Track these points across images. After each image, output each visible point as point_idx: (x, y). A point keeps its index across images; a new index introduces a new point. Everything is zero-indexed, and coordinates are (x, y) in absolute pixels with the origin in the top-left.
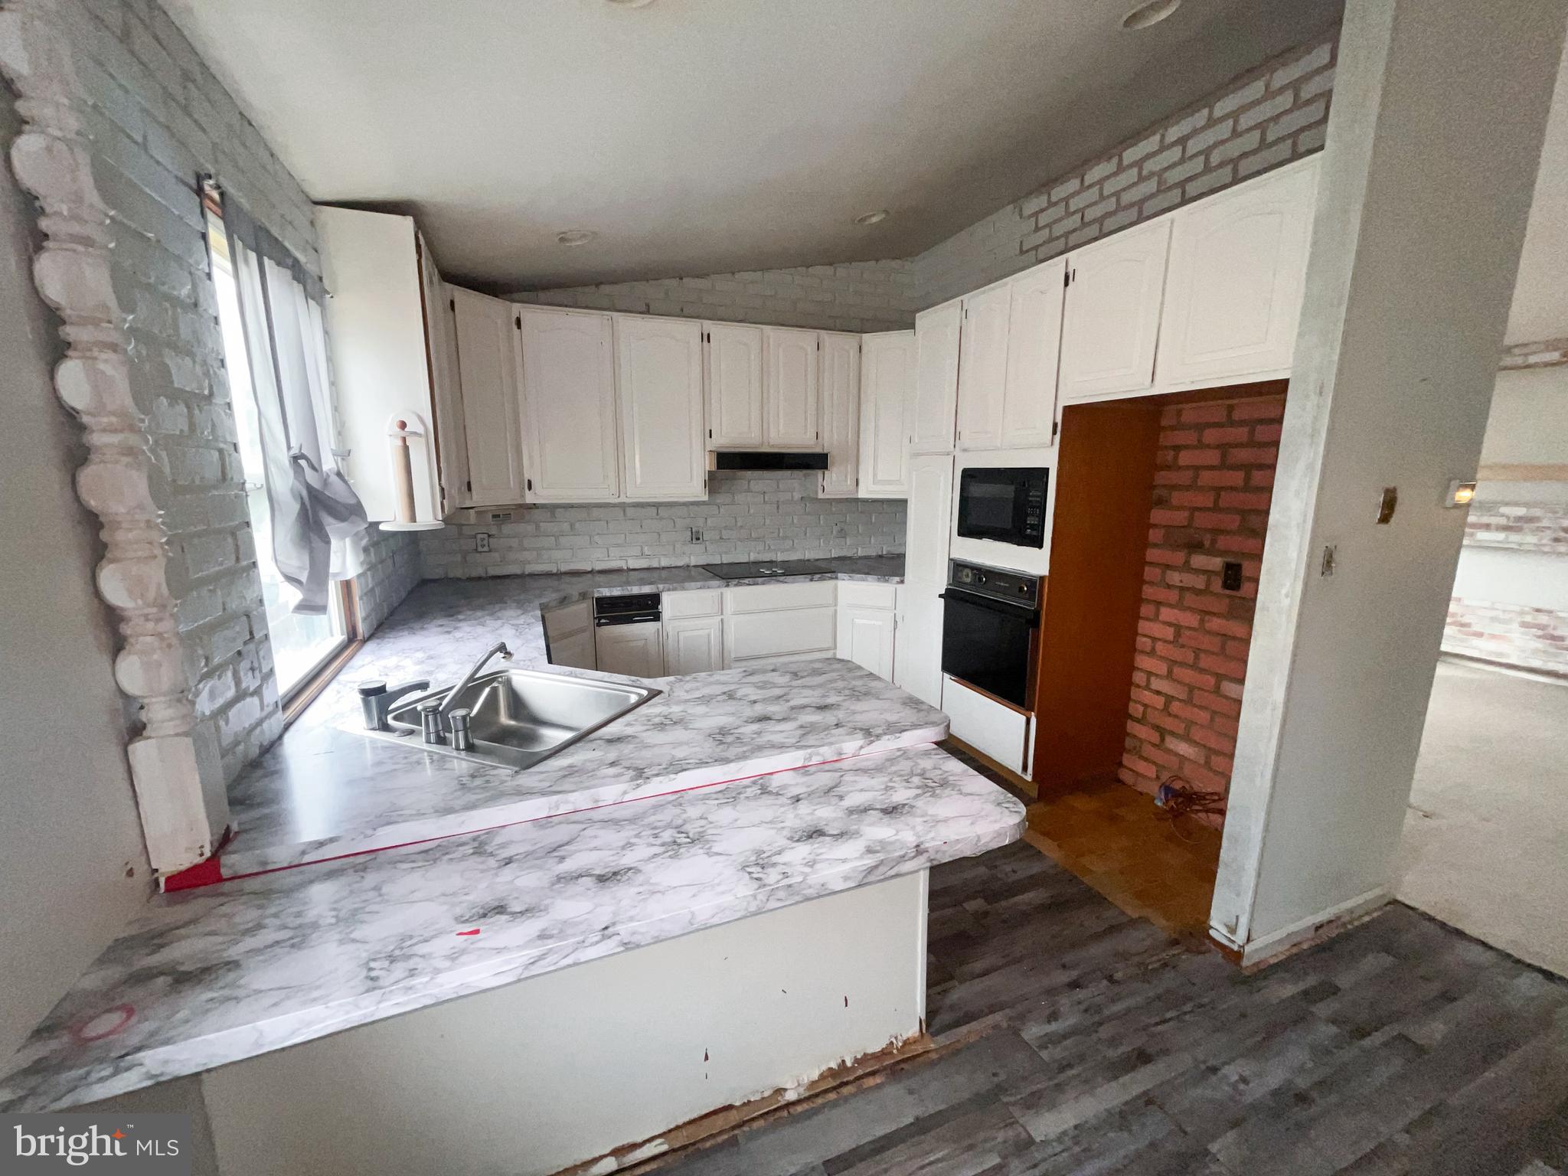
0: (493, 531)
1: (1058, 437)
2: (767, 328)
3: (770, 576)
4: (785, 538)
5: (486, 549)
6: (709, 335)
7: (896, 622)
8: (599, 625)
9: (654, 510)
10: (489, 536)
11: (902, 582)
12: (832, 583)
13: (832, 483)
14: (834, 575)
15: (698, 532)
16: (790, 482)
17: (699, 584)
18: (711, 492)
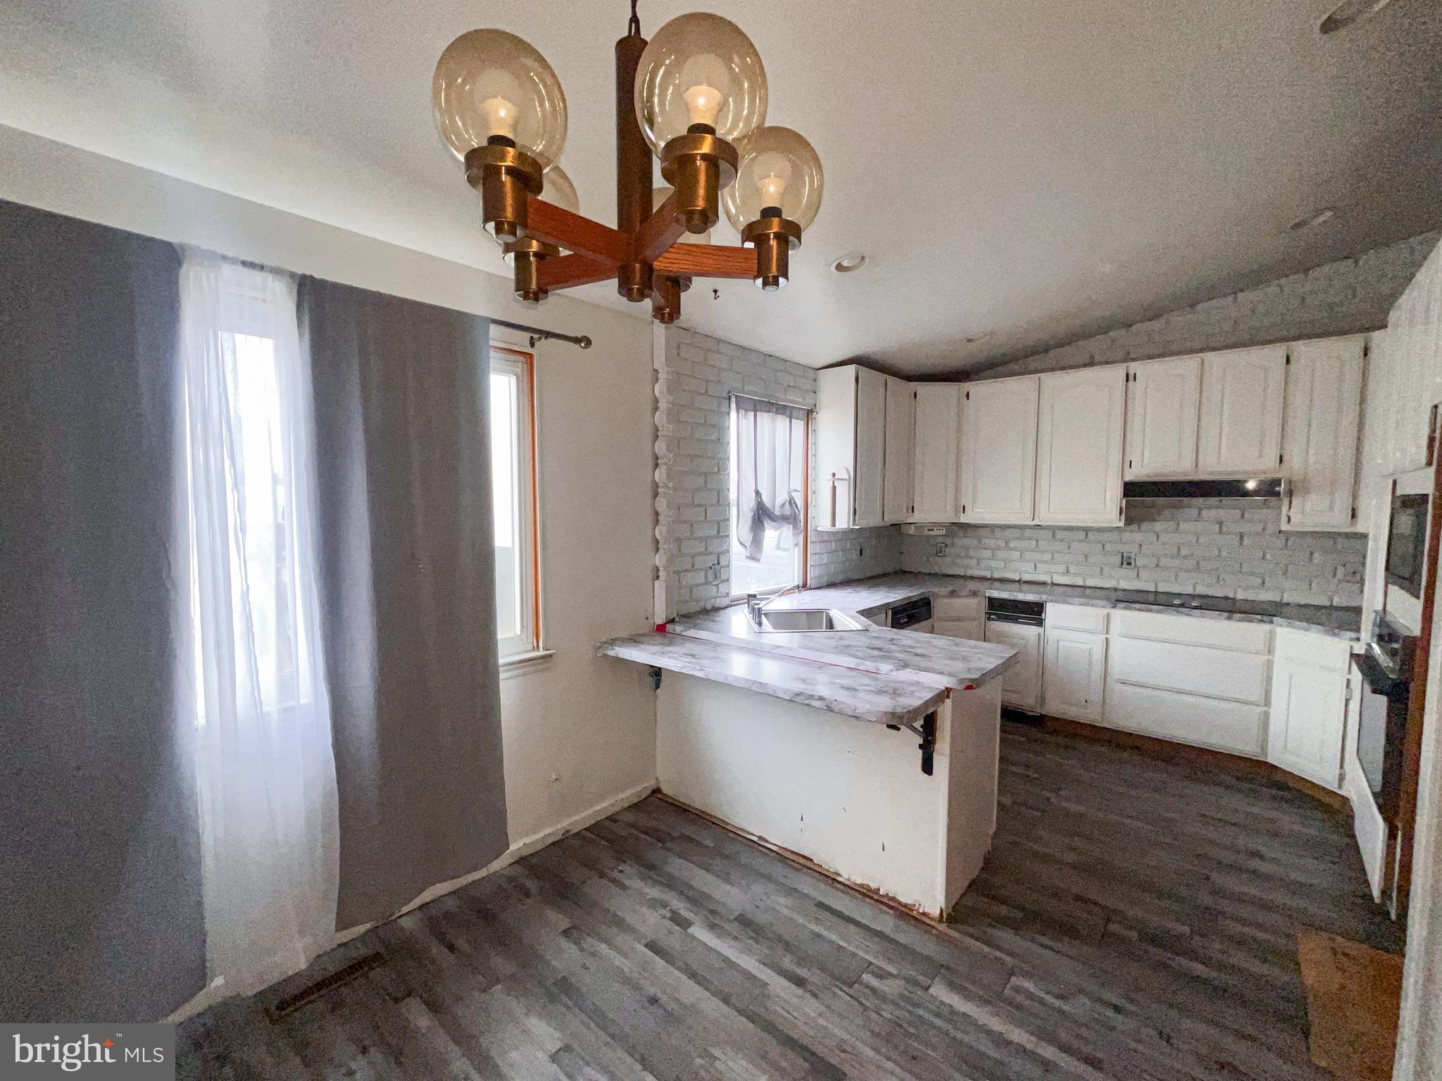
2: (1211, 355)
6: (1135, 375)
8: (989, 619)
13: (1300, 514)
14: (1269, 620)
15: (1129, 558)
18: (1129, 521)
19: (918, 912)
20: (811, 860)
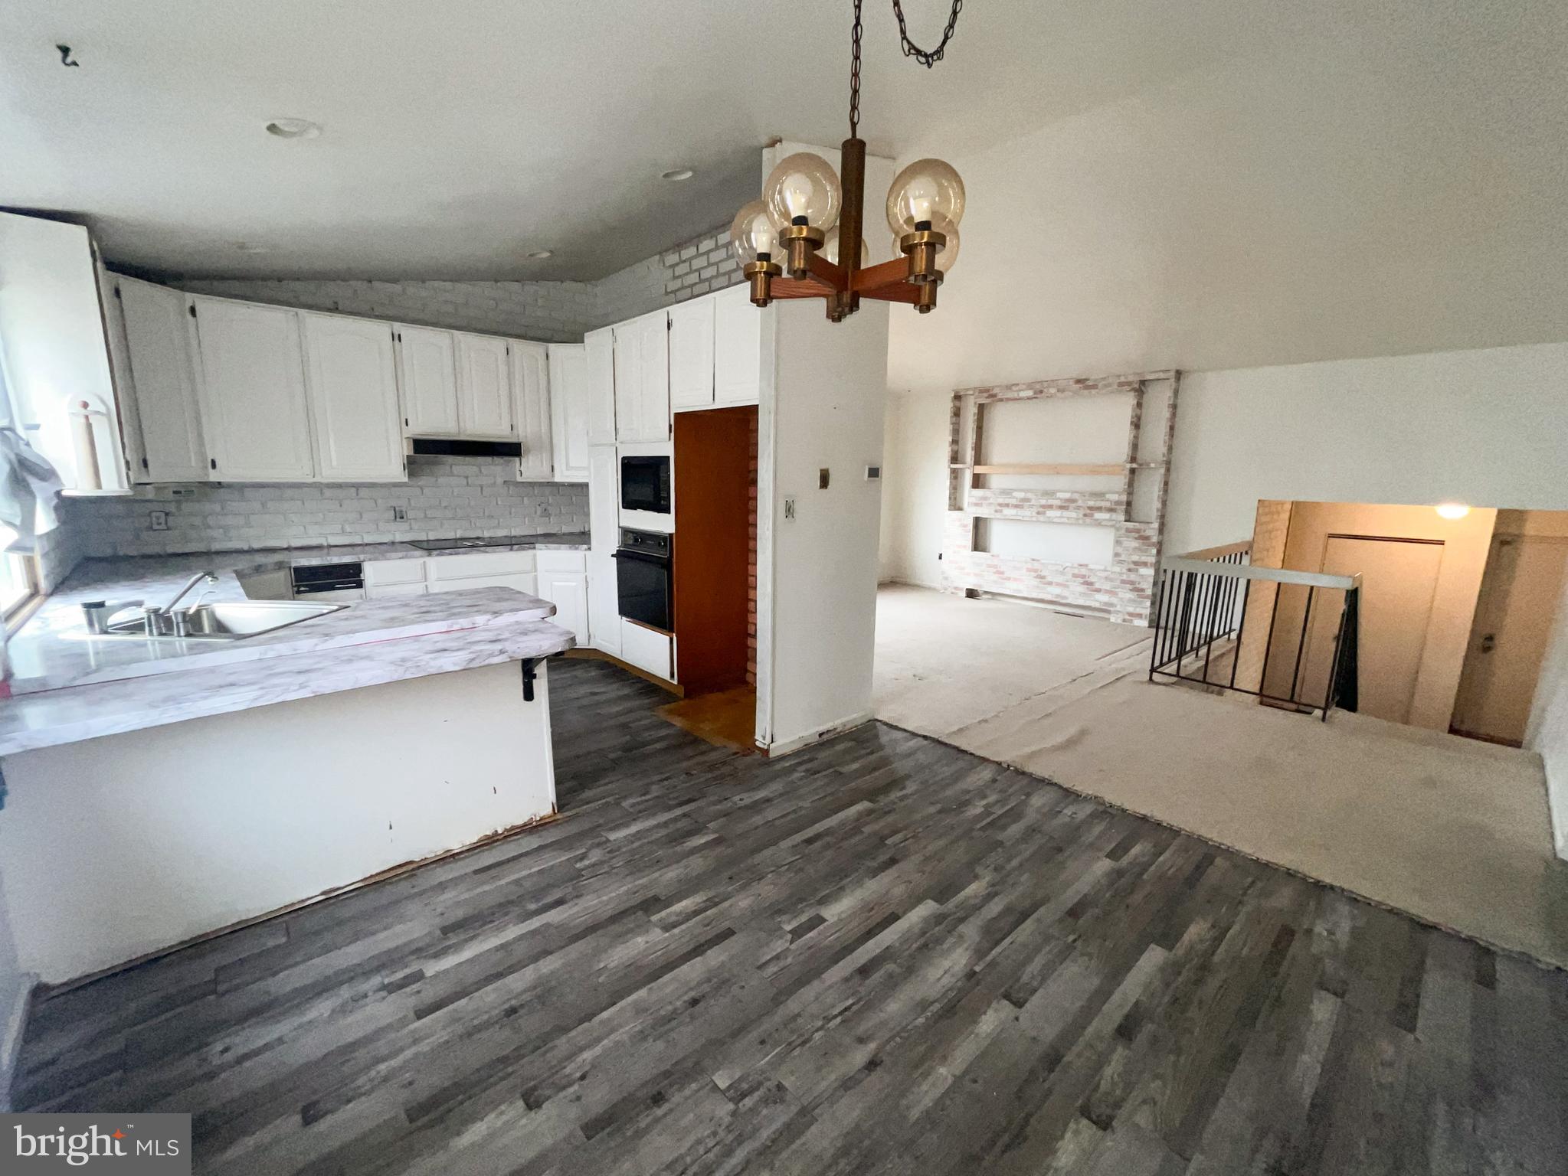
0: (172, 508)
1: (673, 434)
2: (458, 334)
3: (473, 546)
4: (491, 517)
5: (163, 526)
6: (399, 336)
7: (587, 582)
8: (299, 592)
9: (353, 490)
10: (167, 514)
11: (590, 549)
12: (530, 552)
13: (530, 468)
14: (532, 546)
15: (401, 511)
16: (493, 468)
17: (400, 554)
18: (411, 475)
19: (536, 821)
20: (411, 862)
